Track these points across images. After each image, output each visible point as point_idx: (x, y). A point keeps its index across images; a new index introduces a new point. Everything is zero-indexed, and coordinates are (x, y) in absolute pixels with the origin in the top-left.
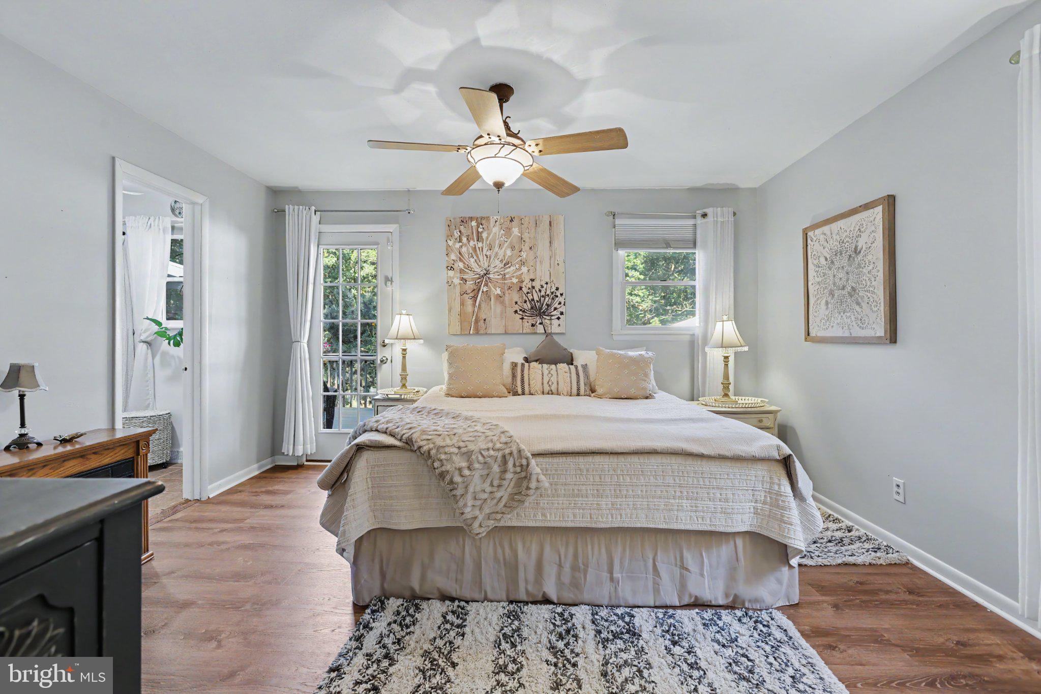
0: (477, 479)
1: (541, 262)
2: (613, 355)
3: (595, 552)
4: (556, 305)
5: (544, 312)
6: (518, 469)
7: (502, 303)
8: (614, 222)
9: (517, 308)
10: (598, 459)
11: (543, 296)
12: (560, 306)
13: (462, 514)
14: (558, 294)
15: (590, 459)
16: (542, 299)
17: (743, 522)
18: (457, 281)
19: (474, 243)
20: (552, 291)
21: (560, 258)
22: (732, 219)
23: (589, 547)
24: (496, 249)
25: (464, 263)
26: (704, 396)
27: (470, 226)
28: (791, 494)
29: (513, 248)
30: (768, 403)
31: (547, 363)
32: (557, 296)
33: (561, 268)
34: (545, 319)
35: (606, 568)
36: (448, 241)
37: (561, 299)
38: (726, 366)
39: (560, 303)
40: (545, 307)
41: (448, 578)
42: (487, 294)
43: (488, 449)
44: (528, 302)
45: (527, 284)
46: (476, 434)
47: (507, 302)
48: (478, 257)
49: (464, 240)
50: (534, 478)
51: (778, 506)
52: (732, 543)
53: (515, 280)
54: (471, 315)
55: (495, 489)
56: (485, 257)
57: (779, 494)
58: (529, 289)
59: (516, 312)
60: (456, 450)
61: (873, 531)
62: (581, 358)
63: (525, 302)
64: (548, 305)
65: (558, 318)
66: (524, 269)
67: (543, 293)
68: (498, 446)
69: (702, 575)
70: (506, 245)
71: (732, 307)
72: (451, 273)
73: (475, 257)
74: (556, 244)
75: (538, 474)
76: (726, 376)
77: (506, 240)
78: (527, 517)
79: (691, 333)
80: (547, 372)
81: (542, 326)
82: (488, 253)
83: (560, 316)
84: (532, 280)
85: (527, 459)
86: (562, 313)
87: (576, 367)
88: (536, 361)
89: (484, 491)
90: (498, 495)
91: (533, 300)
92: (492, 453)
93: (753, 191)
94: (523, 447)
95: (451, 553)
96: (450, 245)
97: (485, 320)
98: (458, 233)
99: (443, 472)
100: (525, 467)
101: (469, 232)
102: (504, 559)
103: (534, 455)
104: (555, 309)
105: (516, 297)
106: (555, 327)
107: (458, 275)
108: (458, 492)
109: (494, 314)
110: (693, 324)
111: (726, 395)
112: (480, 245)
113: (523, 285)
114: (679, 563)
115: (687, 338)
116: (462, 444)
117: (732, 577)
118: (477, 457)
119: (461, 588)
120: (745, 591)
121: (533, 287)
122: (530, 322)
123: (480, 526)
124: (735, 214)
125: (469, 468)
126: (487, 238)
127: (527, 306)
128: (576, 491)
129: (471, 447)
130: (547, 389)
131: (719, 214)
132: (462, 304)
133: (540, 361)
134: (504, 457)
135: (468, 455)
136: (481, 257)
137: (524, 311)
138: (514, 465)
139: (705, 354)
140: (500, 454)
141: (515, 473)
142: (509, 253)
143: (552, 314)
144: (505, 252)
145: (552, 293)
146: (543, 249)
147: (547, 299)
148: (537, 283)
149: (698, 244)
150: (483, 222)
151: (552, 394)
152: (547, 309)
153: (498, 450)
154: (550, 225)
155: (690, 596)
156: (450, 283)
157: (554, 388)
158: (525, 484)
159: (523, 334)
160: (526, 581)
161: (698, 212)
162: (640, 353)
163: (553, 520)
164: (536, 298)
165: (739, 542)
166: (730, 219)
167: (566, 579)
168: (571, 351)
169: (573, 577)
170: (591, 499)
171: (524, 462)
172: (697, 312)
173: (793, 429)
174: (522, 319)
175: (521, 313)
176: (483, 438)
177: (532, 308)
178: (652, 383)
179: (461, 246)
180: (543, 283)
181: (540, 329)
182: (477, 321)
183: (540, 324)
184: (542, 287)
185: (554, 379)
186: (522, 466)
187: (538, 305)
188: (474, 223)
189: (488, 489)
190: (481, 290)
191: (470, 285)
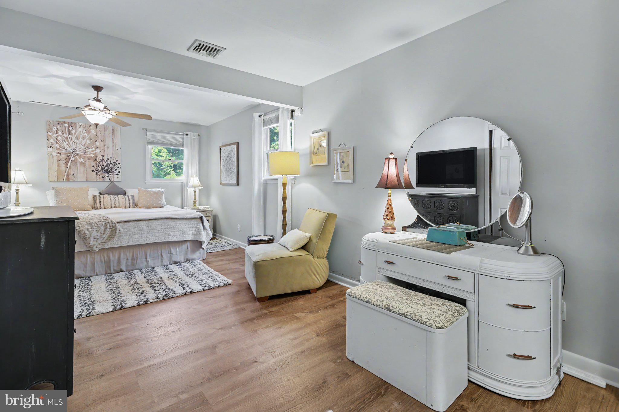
0: (95, 232)
1: (108, 148)
2: (146, 191)
3: (140, 254)
4: (116, 168)
5: (109, 172)
6: (112, 227)
7: (85, 166)
8: (146, 133)
9: (93, 169)
10: (141, 222)
11: (109, 164)
12: (118, 168)
13: (89, 244)
14: (117, 163)
15: (138, 222)
16: (108, 165)
17: (189, 237)
18: (55, 154)
19: (66, 135)
20: (114, 161)
21: (118, 146)
22: (198, 137)
23: (138, 252)
24: (81, 139)
25: (60, 145)
26: (187, 206)
27: (63, 126)
28: (203, 229)
29: (91, 140)
30: (209, 208)
31: (113, 195)
32: (116, 164)
33: (119, 151)
34: (110, 174)
35: (144, 257)
36: (49, 133)
37: (119, 166)
38: (195, 194)
39: (118, 167)
40: (110, 169)
41: (80, 270)
42: (75, 162)
43: (99, 222)
44: (100, 166)
45: (99, 158)
46: (93, 217)
47: (87, 166)
48: (68, 141)
49: (60, 133)
50: (118, 229)
51: (199, 231)
52: (186, 244)
53: (92, 155)
54: (64, 172)
55: (102, 235)
56: (74, 143)
57: (199, 228)
58: (101, 160)
59: (93, 171)
60: (85, 223)
61: (234, 242)
62: (130, 192)
63: (98, 166)
64: (112, 168)
65: (117, 174)
66: (98, 150)
67: (108, 162)
68: (103, 220)
69: (177, 255)
70: (87, 138)
71: (198, 171)
72: (50, 149)
73: (67, 142)
74: (116, 140)
75: (119, 228)
76: (195, 199)
77: (87, 135)
78: (115, 244)
79: (182, 182)
80: (113, 199)
81: (108, 178)
82: (76, 141)
83: (118, 173)
84: (103, 156)
85: (115, 224)
86: (119, 172)
87: (128, 196)
88: (107, 194)
89: (98, 236)
90: (104, 236)
91: (103, 165)
92: (100, 223)
93: (207, 127)
94: (113, 220)
95: (81, 262)
96: (50, 135)
97: (73, 174)
98: (56, 129)
99: (80, 230)
100: (114, 227)
101: (63, 129)
102: (104, 261)
103: (117, 223)
104: (116, 170)
105: (93, 163)
106: (115, 178)
107: (56, 151)
108: (87, 236)
109: (79, 172)
110: (182, 178)
111: (195, 206)
112: (70, 136)
113: (97, 158)
114: (169, 252)
115: (180, 184)
116: (87, 221)
117: (186, 254)
118: (95, 225)
119: (86, 273)
120: (190, 256)
121: (103, 159)
122: (101, 175)
123: (96, 247)
124: (199, 136)
125: (91, 228)
126: (75, 133)
127: (100, 168)
128: (133, 233)
129: (92, 221)
130: (113, 206)
131: (193, 135)
132: (58, 166)
133: (109, 194)
134: (106, 224)
135: (91, 224)
136: (71, 143)
137: (98, 171)
138: (110, 226)
139: (187, 190)
140: (104, 223)
141: (110, 229)
142: (89, 142)
143: (114, 172)
144: (86, 141)
145: (114, 163)
146: (109, 142)
147: (111, 165)
148: (105, 158)
149: (184, 145)
150: (72, 125)
151: (116, 208)
152: (111, 170)
153: (103, 222)
154: (113, 131)
155: (173, 261)
156: (49, 155)
157: (117, 205)
158: (114, 232)
159: (97, 181)
160: (114, 266)
161: (185, 133)
162: (158, 190)
163: (125, 244)
164: (105, 164)
165: (189, 244)
166: (197, 137)
167: (129, 264)
168: (124, 189)
169: (132, 262)
170: (139, 235)
171: (114, 225)
172: (184, 173)
173: (218, 216)
174: (97, 174)
175: (96, 171)
176: (96, 218)
177: (102, 169)
178: (164, 202)
179: (58, 136)
180: (109, 158)
181: (107, 179)
182: (68, 175)
183: (107, 177)
184: (108, 159)
185: (117, 201)
186: (113, 226)
187: (106, 168)
188: (66, 125)
189: (99, 235)
190: (71, 159)
191: (63, 156)
